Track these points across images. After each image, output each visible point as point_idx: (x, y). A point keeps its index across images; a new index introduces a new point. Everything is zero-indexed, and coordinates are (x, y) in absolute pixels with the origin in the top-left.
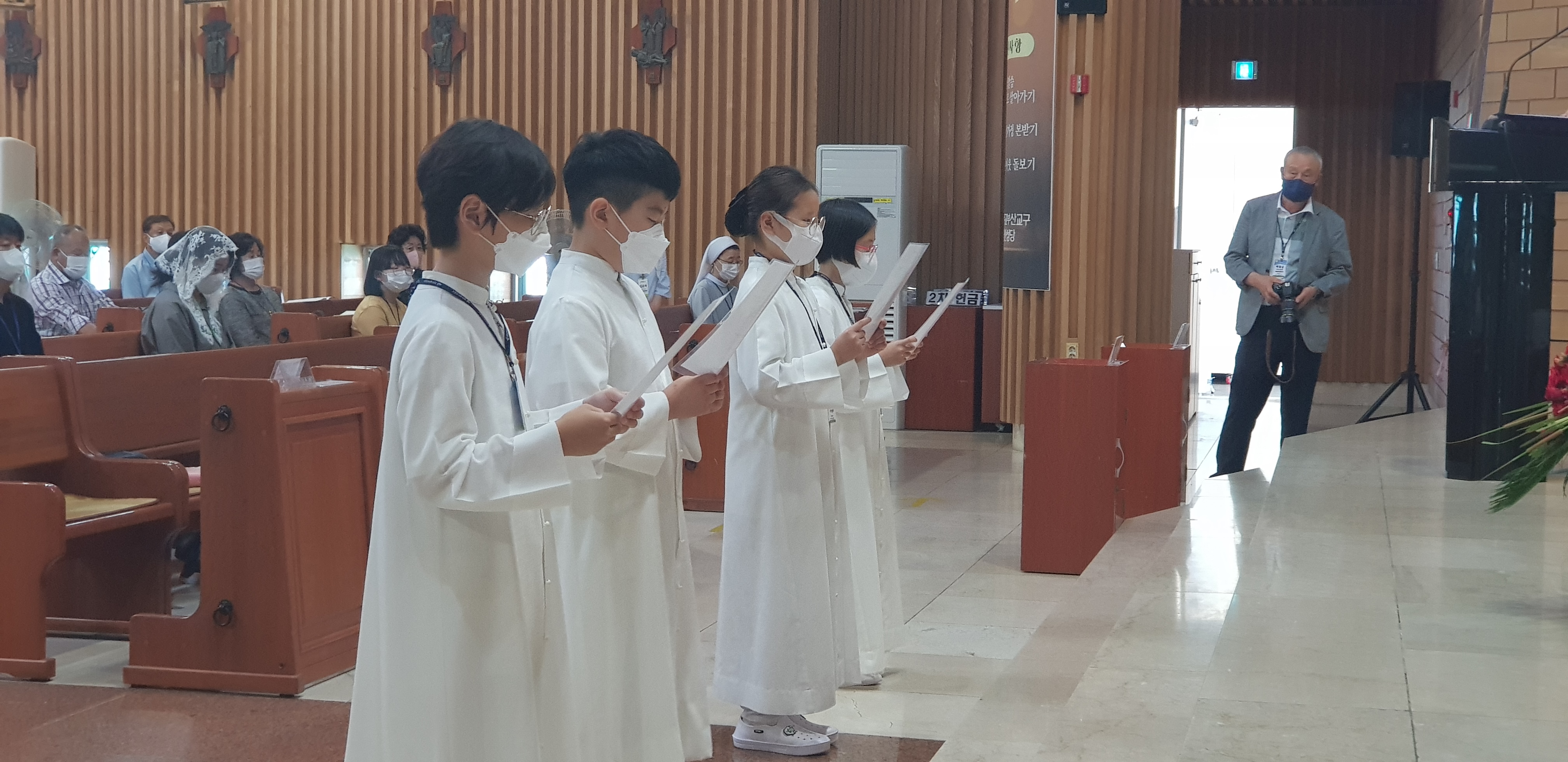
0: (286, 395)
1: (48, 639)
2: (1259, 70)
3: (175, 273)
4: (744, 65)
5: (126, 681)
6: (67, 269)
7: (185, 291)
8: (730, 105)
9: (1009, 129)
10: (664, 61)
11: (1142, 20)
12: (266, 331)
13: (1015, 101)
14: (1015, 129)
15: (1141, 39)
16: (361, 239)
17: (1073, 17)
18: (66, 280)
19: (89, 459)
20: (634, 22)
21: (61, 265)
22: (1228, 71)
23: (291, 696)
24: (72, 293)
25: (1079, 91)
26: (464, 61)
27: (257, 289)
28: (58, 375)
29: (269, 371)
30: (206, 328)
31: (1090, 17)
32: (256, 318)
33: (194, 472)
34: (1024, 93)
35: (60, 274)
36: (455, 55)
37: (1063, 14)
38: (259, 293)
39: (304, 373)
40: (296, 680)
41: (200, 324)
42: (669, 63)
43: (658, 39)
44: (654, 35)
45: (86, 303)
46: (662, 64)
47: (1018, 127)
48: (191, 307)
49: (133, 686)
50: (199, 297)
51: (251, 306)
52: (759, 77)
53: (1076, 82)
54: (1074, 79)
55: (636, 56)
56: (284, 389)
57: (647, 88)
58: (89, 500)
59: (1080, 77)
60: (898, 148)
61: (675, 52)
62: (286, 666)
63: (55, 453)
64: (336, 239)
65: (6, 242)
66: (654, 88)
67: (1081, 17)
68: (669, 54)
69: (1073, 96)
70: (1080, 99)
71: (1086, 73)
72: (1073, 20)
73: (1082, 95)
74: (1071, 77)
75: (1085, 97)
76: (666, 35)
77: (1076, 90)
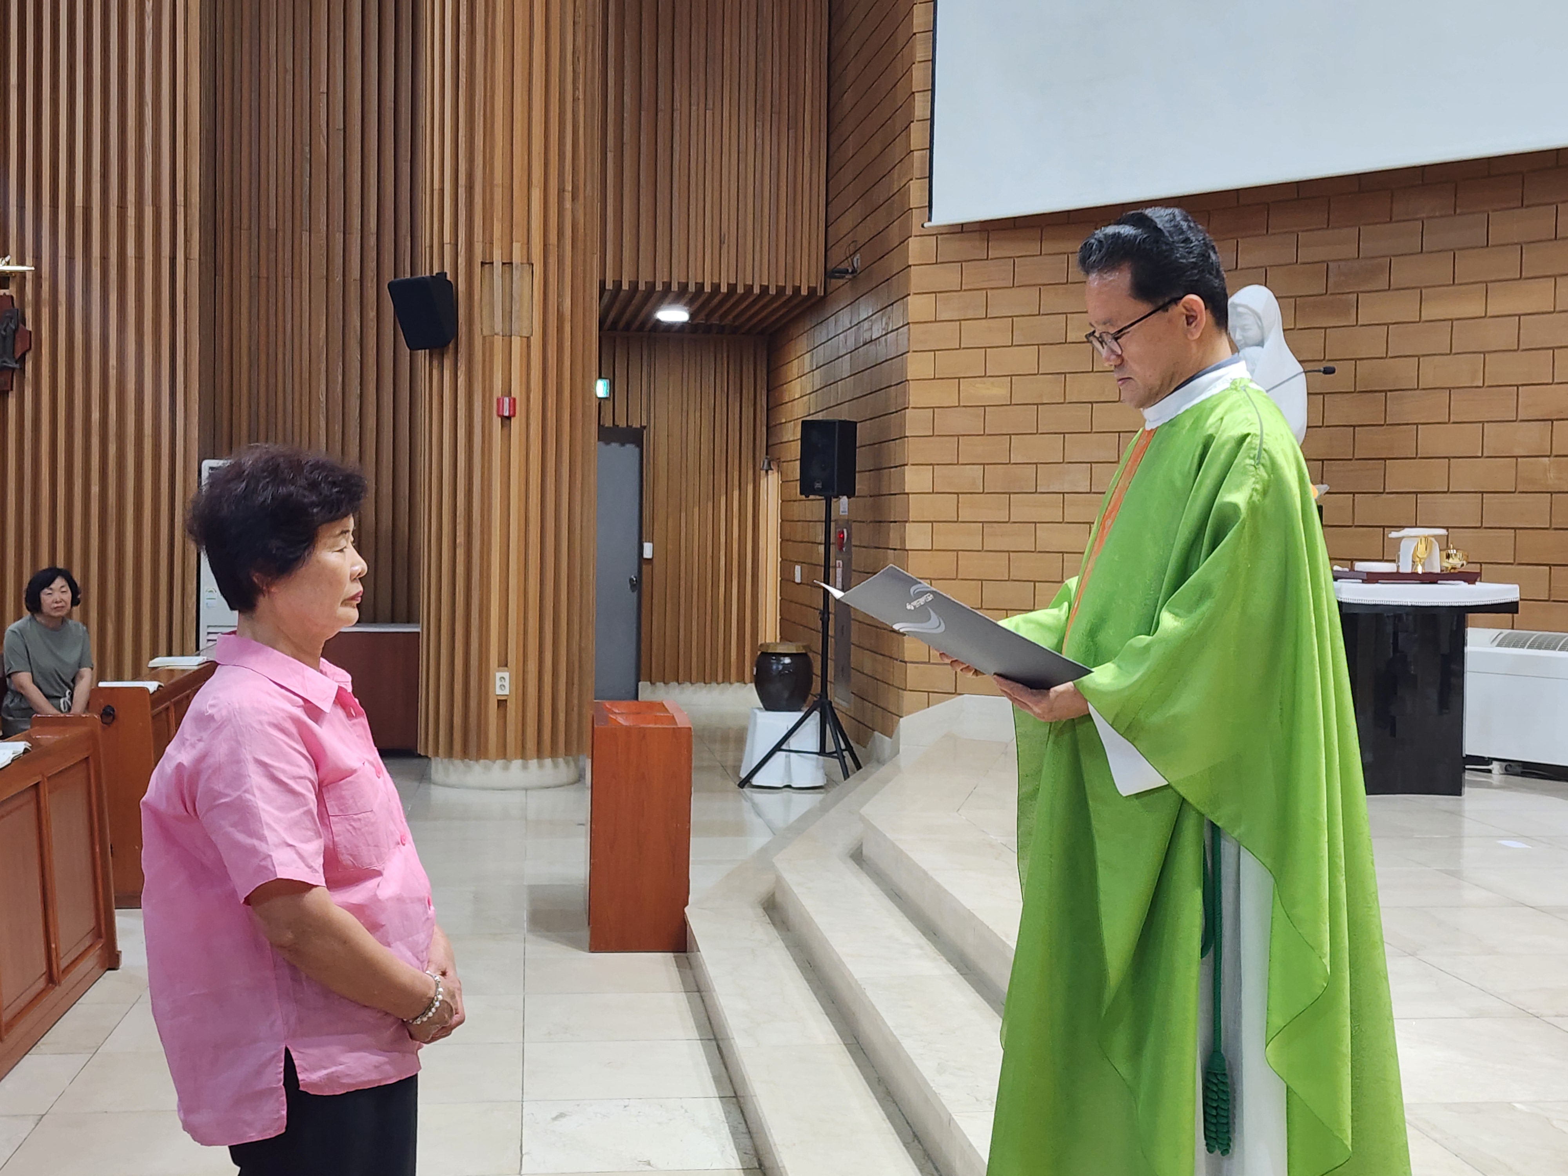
2: (615, 388)
15: (567, 363)
17: (498, 339)
25: (506, 414)
31: (515, 340)
37: (487, 335)
42: (22, 368)
43: (9, 341)
44: (4, 338)
46: (13, 369)
52: (131, 386)
53: (502, 407)
54: (500, 405)
59: (507, 400)
61: (28, 357)
66: (5, 394)
67: (507, 338)
68: (22, 360)
69: (500, 419)
70: (507, 422)
71: (513, 395)
72: (498, 341)
73: (509, 418)
74: (498, 400)
75: (513, 419)
76: (18, 339)
77: (503, 412)
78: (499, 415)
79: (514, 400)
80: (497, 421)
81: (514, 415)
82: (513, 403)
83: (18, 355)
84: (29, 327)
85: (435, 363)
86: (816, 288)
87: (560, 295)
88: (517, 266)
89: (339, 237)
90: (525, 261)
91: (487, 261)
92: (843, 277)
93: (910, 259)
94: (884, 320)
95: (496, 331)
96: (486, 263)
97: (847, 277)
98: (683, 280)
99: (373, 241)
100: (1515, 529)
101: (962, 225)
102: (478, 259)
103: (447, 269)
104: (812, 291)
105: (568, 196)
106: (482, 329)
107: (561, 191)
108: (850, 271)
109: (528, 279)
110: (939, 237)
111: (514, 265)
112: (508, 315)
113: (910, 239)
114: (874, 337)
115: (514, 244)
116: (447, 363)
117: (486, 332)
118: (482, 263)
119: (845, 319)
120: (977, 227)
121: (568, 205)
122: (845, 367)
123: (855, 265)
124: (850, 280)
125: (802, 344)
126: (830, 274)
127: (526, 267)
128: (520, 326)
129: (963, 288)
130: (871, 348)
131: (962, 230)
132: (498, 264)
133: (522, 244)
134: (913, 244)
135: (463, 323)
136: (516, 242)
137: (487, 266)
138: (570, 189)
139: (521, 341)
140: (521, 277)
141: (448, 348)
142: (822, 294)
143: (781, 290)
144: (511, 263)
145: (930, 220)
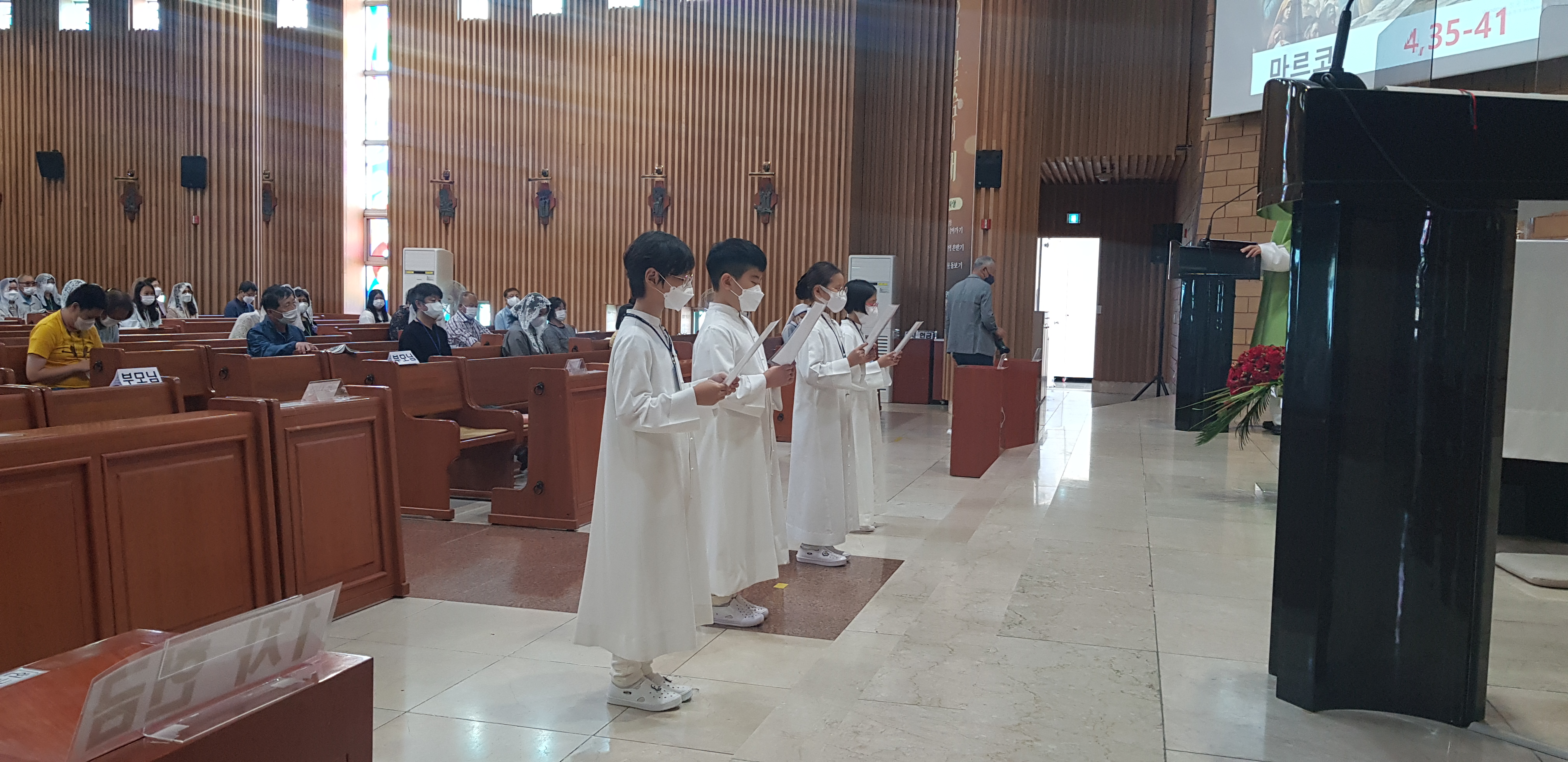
0: (573, 377)
1: (451, 500)
2: (1081, 218)
3: (519, 316)
4: (812, 213)
5: (489, 521)
6: (467, 314)
7: (525, 326)
8: (804, 234)
9: (949, 247)
10: (771, 211)
11: (1019, 191)
12: (567, 347)
13: (952, 232)
14: (952, 247)
15: (1019, 201)
16: (616, 302)
17: (983, 189)
18: (466, 320)
19: (472, 409)
20: (756, 191)
21: (464, 312)
22: (1065, 218)
23: (573, 531)
24: (469, 326)
25: (986, 227)
26: (669, 211)
27: (562, 326)
28: (458, 365)
29: (564, 365)
30: (535, 344)
31: (992, 189)
32: (561, 340)
33: (526, 416)
34: (956, 229)
35: (463, 317)
36: (665, 208)
37: (978, 188)
38: (564, 327)
39: (582, 366)
40: (575, 522)
41: (533, 342)
42: (774, 212)
43: (768, 199)
44: (766, 198)
45: (476, 332)
46: (770, 213)
47: (954, 246)
48: (528, 334)
49: (493, 524)
50: (532, 328)
51: (560, 335)
52: (820, 220)
53: (984, 223)
54: (983, 222)
55: (756, 209)
56: (571, 374)
57: (762, 225)
58: (472, 430)
59: (986, 220)
60: (891, 257)
61: (776, 206)
62: (571, 515)
63: (456, 405)
64: (604, 302)
65: (434, 299)
66: (765, 225)
68: (774, 208)
70: (986, 232)
71: (989, 218)
72: (983, 191)
73: (987, 230)
75: (989, 230)
76: (772, 198)
77: (984, 226)
78: (982, 228)
79: (990, 220)
80: (981, 231)
81: (990, 228)
82: (989, 221)
83: (772, 206)
84: (777, 192)
86: (1177, 156)
87: (1016, 166)
89: (923, 141)
92: (1184, 149)
93: (1202, 138)
97: (1187, 149)
99: (939, 143)
101: (1229, 117)
105: (1023, 116)
107: (1019, 113)
108: (1188, 146)
110: (1216, 124)
113: (1200, 127)
115: (993, 141)
120: (1235, 119)
121: (1022, 119)
123: (1192, 143)
126: (1177, 148)
129: (1229, 153)
131: (1228, 120)
134: (1204, 131)
138: (1024, 111)
139: (995, 190)
143: (1160, 158)
145: (1209, 116)
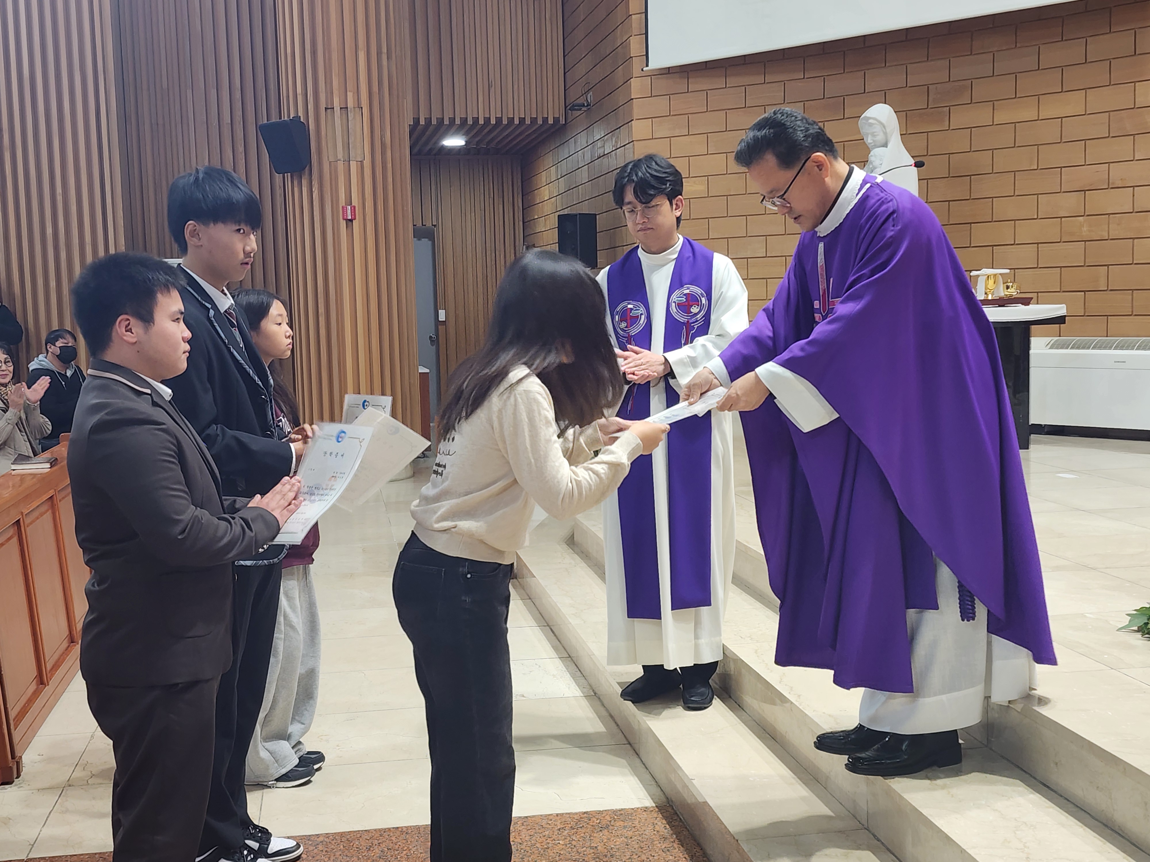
11: (389, 166)
15: (390, 179)
17: (340, 163)
25: (349, 218)
31: (353, 163)
53: (347, 211)
54: (344, 211)
59: (349, 207)
67: (346, 163)
69: (345, 221)
70: (350, 223)
71: (353, 204)
72: (341, 165)
73: (351, 220)
74: (343, 207)
75: (354, 221)
77: (347, 217)
78: (344, 219)
79: (354, 207)
81: (355, 219)
82: (353, 209)
85: (296, 183)
86: (559, 118)
87: (382, 129)
88: (351, 109)
89: (214, 92)
90: (357, 106)
91: (329, 107)
92: (580, 110)
93: (632, 94)
94: (614, 139)
95: (339, 158)
96: (328, 108)
97: (583, 109)
98: (464, 116)
100: (1061, 267)
101: (669, 68)
102: (323, 106)
103: (301, 114)
104: (556, 120)
105: (384, 57)
106: (328, 157)
108: (586, 105)
109: (358, 118)
110: (652, 77)
111: (349, 110)
112: (347, 146)
113: (632, 79)
114: (606, 153)
115: (348, 93)
116: (305, 182)
117: (332, 159)
118: (326, 108)
119: (582, 140)
120: (679, 70)
121: (385, 63)
122: (583, 175)
123: (589, 101)
124: (585, 111)
125: (548, 160)
126: (570, 107)
127: (357, 109)
128: (356, 154)
129: (671, 114)
130: (605, 160)
131: (668, 72)
132: (337, 109)
133: (353, 93)
134: (634, 83)
135: (315, 153)
136: (350, 91)
137: (329, 111)
138: (386, 51)
139: (357, 163)
140: (354, 118)
141: (305, 172)
142: (564, 123)
143: (534, 120)
144: (347, 108)
145: (647, 66)
